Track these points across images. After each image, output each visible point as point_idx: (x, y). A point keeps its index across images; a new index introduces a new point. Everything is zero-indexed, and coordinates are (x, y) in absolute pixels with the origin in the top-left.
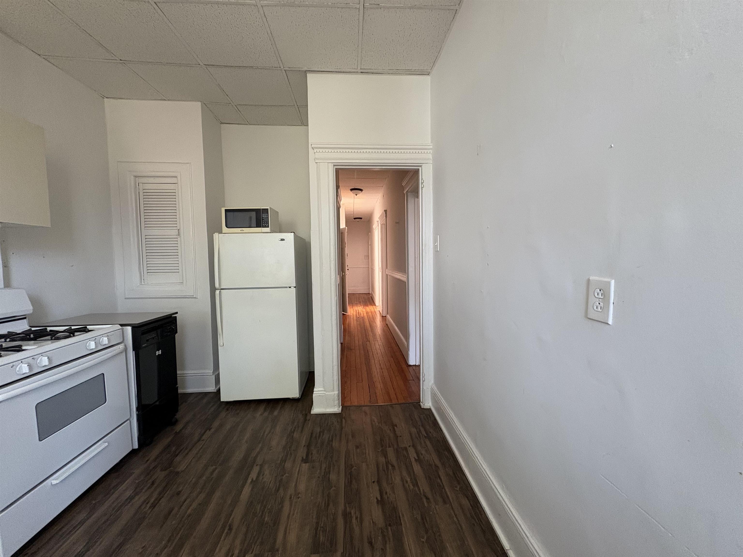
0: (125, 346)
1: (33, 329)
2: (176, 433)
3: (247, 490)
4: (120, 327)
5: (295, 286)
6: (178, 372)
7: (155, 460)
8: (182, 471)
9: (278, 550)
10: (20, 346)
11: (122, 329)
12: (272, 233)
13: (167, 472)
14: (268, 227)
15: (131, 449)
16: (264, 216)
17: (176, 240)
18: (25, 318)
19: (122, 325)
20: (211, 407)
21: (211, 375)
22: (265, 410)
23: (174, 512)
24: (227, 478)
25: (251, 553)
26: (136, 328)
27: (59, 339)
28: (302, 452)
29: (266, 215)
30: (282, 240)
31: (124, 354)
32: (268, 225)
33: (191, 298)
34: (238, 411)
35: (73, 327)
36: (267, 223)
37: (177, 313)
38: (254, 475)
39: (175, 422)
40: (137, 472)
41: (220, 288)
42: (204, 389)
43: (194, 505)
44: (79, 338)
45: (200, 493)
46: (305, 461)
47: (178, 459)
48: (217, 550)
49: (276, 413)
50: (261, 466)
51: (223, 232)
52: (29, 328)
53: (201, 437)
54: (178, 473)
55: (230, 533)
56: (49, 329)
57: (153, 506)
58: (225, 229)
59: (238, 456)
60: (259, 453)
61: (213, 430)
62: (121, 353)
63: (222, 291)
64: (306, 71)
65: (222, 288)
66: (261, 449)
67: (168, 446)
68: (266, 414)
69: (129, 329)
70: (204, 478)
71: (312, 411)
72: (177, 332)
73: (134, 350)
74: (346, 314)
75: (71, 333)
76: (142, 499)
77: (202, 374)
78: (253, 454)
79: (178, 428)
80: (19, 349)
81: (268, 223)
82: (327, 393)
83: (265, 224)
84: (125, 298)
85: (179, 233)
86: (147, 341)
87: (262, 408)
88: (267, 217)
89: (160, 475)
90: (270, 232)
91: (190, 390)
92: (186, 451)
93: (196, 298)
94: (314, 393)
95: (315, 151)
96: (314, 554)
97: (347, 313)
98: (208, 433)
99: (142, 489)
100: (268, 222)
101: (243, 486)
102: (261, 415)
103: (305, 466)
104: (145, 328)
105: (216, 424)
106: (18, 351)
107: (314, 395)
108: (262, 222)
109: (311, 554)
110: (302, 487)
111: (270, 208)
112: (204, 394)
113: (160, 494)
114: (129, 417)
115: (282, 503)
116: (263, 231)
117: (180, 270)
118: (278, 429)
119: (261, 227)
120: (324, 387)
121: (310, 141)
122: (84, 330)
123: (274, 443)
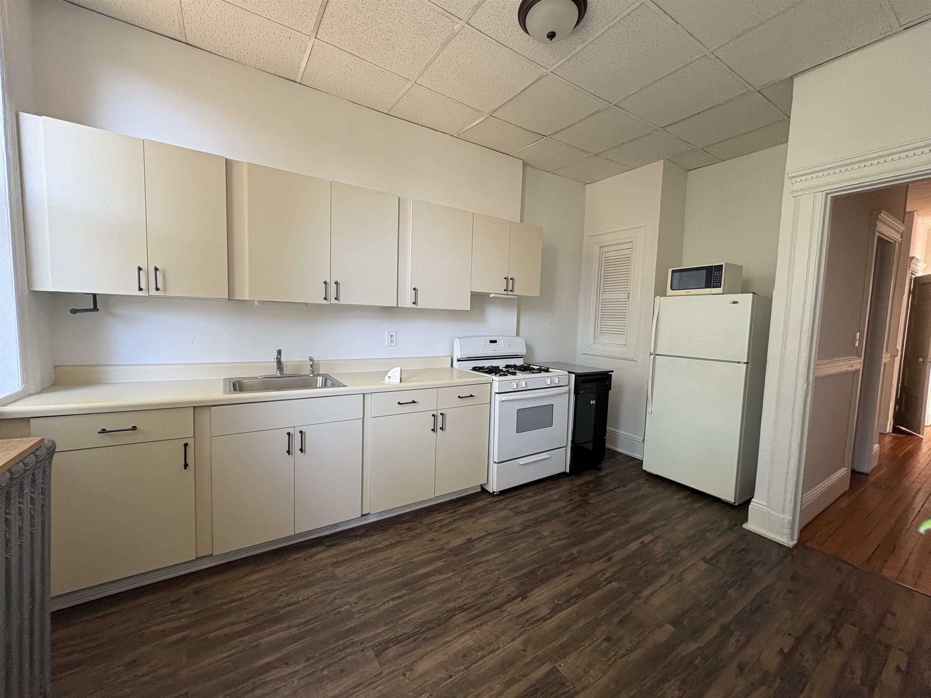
0: (569, 389)
1: (525, 365)
2: (598, 477)
3: (634, 546)
4: (567, 373)
5: (746, 361)
6: (608, 428)
7: (577, 486)
8: (592, 504)
9: (640, 598)
10: (516, 373)
11: (569, 376)
12: (726, 294)
13: (581, 498)
14: (720, 287)
15: (564, 471)
16: (717, 274)
17: (625, 303)
18: (522, 357)
19: (569, 372)
20: (633, 471)
21: (640, 442)
22: (686, 497)
23: (577, 524)
24: (623, 528)
25: (619, 584)
26: (578, 376)
27: (533, 373)
28: (708, 552)
29: (719, 273)
30: (734, 303)
31: (568, 394)
32: (721, 285)
33: (632, 360)
34: (656, 486)
35: (542, 368)
36: (719, 282)
37: (612, 371)
38: (647, 539)
39: (600, 469)
40: (564, 488)
41: (655, 354)
42: (632, 454)
43: (592, 529)
44: (543, 374)
45: (598, 524)
46: (707, 561)
47: (592, 494)
48: (596, 564)
49: (697, 505)
50: (657, 538)
51: (667, 295)
52: (523, 364)
53: (615, 489)
54: (589, 503)
55: (608, 562)
56: (531, 366)
57: (567, 513)
58: (669, 292)
59: (639, 519)
60: (659, 527)
61: (626, 489)
62: (566, 393)
63: (657, 356)
64: (791, 77)
65: (657, 353)
66: (664, 525)
67: (589, 482)
68: (685, 501)
69: (573, 376)
70: (605, 517)
71: (744, 524)
72: (610, 389)
73: (574, 394)
74: (918, 435)
75: (540, 370)
76: (561, 505)
77: (633, 439)
78: (655, 525)
79: (600, 474)
80: (514, 374)
81: (721, 283)
82: (771, 512)
83: (717, 284)
84: (582, 354)
85: (628, 296)
86: (585, 389)
87: (682, 495)
88: (720, 274)
89: (577, 498)
90: (722, 293)
91: (620, 450)
92: (600, 493)
93: (635, 361)
94: (751, 503)
95: (794, 181)
96: (671, 625)
97: (919, 433)
98: (622, 489)
99: (564, 499)
100: (721, 281)
101: (633, 540)
102: (679, 499)
103: (703, 566)
104: (584, 378)
105: (632, 486)
106: (514, 375)
107: (750, 506)
108: (714, 281)
109: (668, 623)
110: (689, 577)
111: (726, 263)
112: (631, 458)
113: (573, 508)
114: (565, 445)
115: (662, 573)
116: (712, 293)
117: (625, 333)
118: (691, 520)
119: (711, 288)
120: (768, 502)
121: (786, 170)
122: (547, 371)
123: (680, 528)
